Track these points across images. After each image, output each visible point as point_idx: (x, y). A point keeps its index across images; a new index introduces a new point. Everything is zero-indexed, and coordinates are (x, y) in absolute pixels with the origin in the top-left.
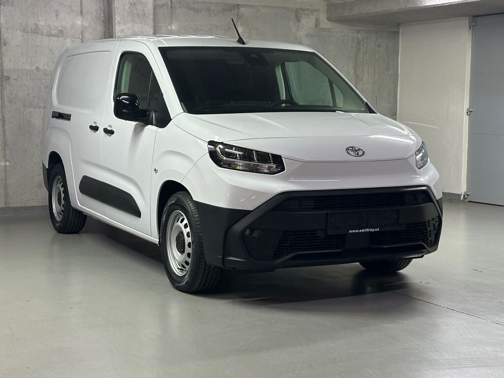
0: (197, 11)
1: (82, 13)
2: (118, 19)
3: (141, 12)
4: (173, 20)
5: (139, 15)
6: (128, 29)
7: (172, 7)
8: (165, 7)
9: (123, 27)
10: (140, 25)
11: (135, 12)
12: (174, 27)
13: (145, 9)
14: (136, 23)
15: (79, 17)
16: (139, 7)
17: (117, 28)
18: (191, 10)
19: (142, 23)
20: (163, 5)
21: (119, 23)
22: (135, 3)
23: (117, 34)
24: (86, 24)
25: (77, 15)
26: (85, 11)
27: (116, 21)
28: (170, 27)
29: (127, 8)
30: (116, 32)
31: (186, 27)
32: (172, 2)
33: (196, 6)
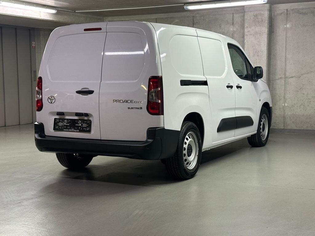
0: (305, 14)
1: (233, 24)
2: (247, 25)
3: (260, 20)
4: (288, 22)
5: (259, 22)
6: (252, 30)
7: (287, 14)
8: (283, 15)
9: (250, 29)
10: (259, 27)
11: (257, 20)
12: (288, 26)
13: (263, 18)
14: (257, 26)
16: (260, 17)
17: (246, 30)
18: (300, 14)
19: (260, 26)
20: (281, 14)
21: (247, 27)
22: (257, 15)
23: (245, 34)
24: (235, 29)
25: (231, 25)
26: (235, 22)
27: (245, 26)
28: (285, 26)
29: (252, 18)
30: (245, 32)
31: (296, 25)
32: (287, 11)
33: (304, 11)
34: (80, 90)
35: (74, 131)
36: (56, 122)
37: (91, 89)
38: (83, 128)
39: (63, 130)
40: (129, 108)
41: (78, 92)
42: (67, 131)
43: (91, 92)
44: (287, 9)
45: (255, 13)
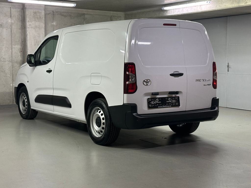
0: (65, 16)
1: (11, 17)
2: (28, 19)
3: (39, 17)
4: (54, 21)
5: (38, 18)
6: (33, 24)
7: (53, 14)
8: (50, 14)
9: (30, 23)
10: (38, 23)
11: (36, 16)
12: (54, 24)
13: (41, 15)
14: (36, 21)
15: (10, 19)
16: (38, 14)
17: (27, 23)
18: (62, 16)
19: (39, 22)
20: (49, 14)
21: (29, 21)
22: (36, 12)
23: (27, 26)
24: (13, 22)
25: (9, 17)
26: (12, 15)
27: (27, 20)
28: (52, 24)
29: (32, 15)
30: (27, 25)
31: (60, 23)
32: (53, 12)
33: (65, 14)
34: (173, 73)
35: (167, 107)
36: (149, 101)
37: (180, 72)
38: (173, 103)
39: (158, 108)
40: (204, 85)
41: (172, 75)
42: (161, 107)
43: (181, 75)
44: (53, 11)
45: (34, 11)
